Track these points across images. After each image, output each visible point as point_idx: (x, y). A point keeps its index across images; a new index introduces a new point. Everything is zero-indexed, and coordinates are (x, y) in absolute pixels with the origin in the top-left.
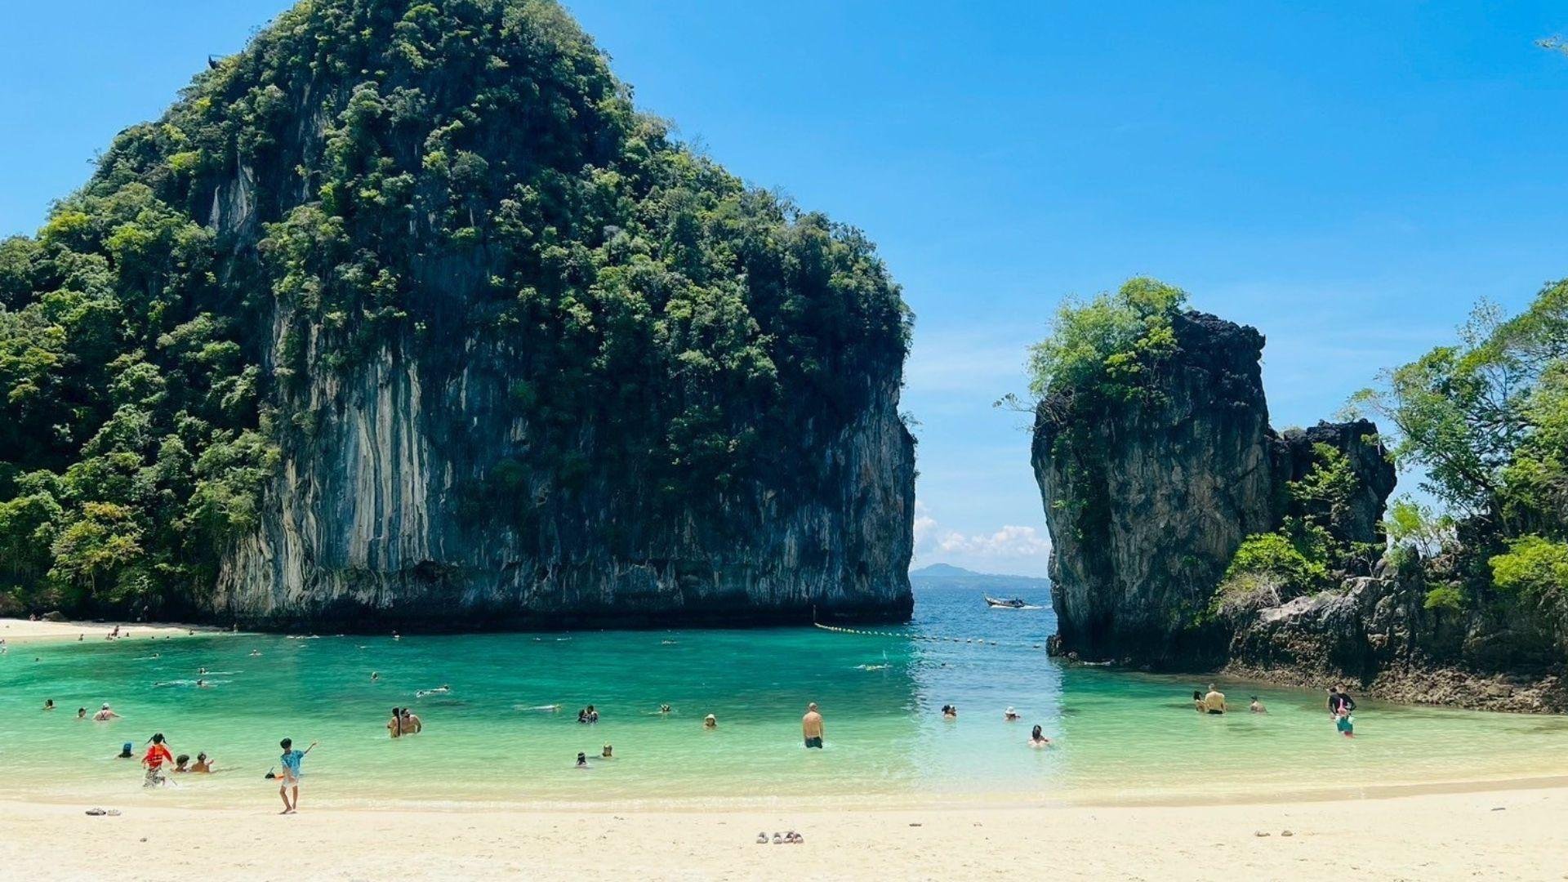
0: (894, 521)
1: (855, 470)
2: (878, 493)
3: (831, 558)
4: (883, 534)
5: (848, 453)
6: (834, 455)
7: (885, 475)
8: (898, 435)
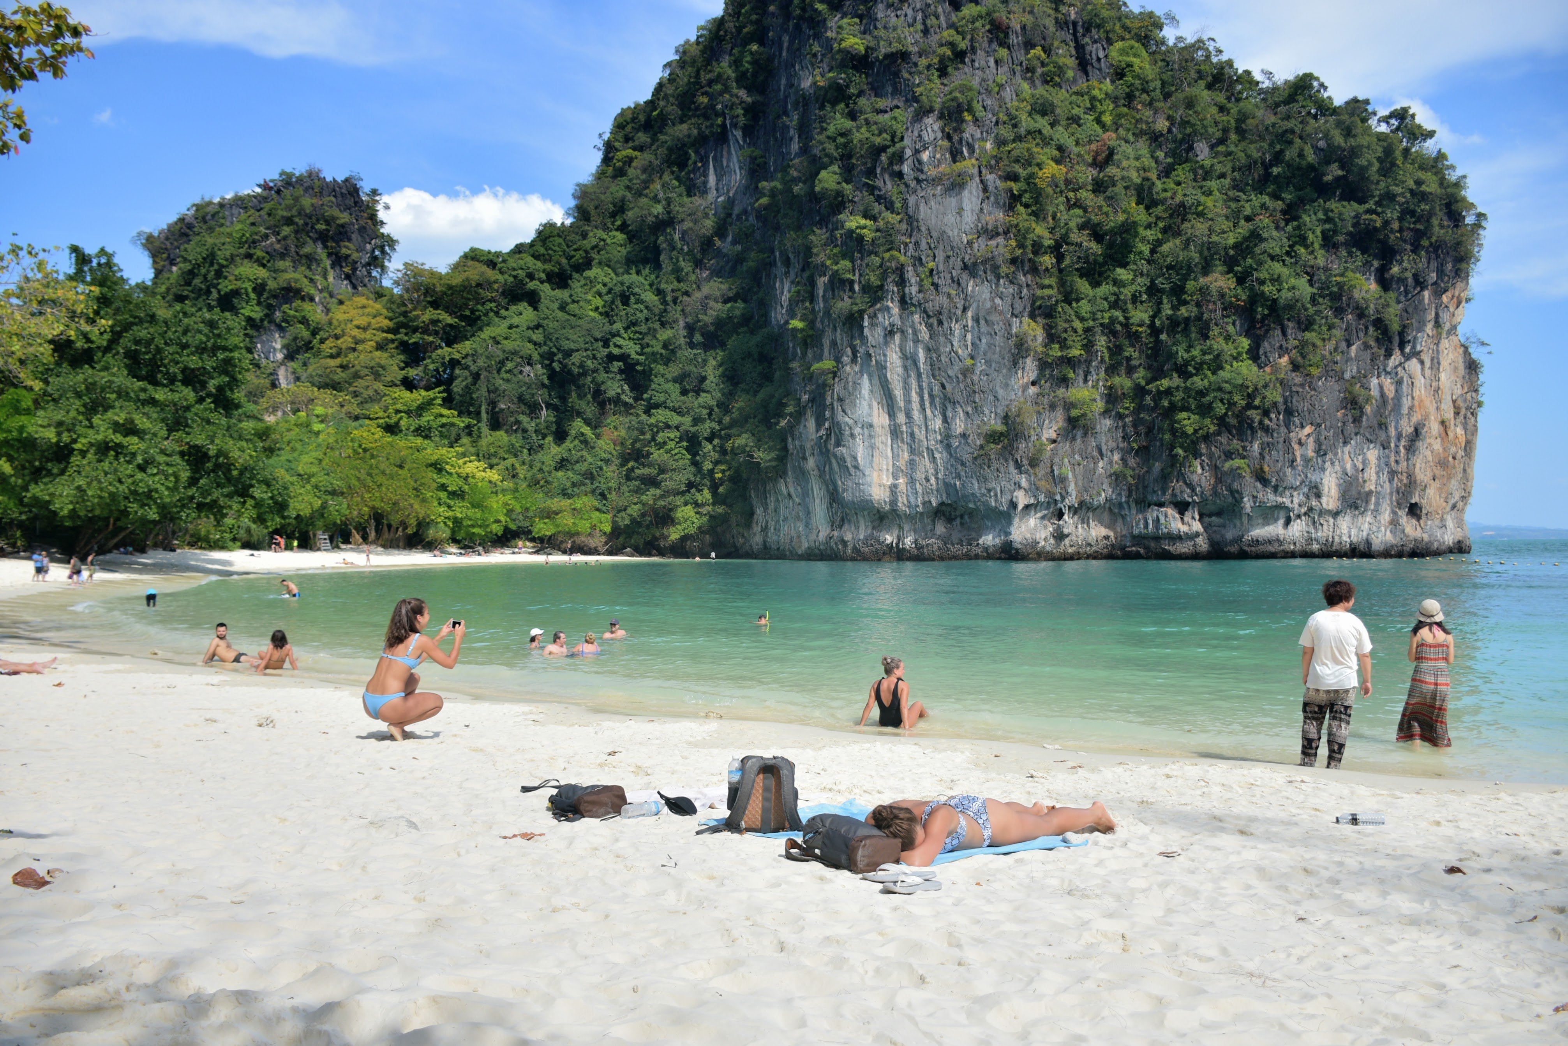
0: (1454, 458)
1: (1406, 403)
2: (1434, 427)
3: (1378, 499)
4: (1439, 472)
5: (1399, 383)
6: (1381, 387)
7: (1443, 406)
8: (1461, 360)
